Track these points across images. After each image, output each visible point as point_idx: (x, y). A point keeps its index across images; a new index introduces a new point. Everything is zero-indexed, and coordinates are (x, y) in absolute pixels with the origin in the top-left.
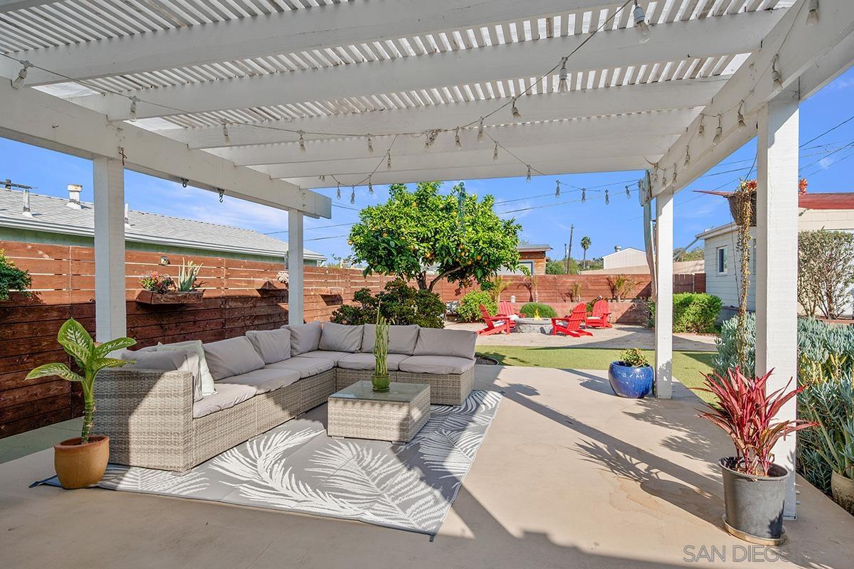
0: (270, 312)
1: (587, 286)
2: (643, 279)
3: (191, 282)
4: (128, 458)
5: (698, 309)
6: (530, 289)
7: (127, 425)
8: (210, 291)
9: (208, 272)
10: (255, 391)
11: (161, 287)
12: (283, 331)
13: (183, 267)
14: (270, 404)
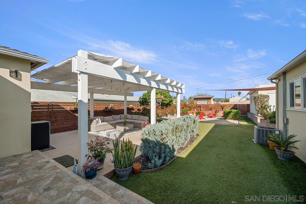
0: (129, 112)
1: (215, 107)
2: (231, 105)
3: (112, 107)
4: (90, 130)
5: (234, 114)
6: (200, 108)
7: (90, 126)
8: (116, 108)
9: (116, 105)
10: (107, 123)
11: (106, 108)
12: (119, 116)
13: (111, 105)
14: (110, 126)
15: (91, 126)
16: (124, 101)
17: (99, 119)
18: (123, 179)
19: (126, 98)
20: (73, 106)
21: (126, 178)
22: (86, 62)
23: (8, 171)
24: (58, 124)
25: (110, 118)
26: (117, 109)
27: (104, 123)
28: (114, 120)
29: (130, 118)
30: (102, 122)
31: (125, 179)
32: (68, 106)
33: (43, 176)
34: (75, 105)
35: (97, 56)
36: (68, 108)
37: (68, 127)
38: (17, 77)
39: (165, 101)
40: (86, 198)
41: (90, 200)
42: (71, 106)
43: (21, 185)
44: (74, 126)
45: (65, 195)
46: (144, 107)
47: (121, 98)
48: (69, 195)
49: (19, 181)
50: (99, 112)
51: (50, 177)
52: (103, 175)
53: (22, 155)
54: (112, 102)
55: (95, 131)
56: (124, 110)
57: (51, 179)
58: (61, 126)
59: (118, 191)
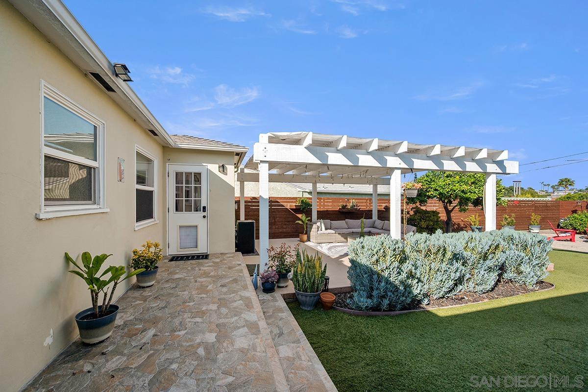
3: (353, 206)
4: (310, 239)
9: (362, 203)
10: (334, 232)
11: (344, 207)
12: (359, 221)
13: (352, 201)
14: (340, 236)
15: (311, 234)
16: (372, 194)
17: (321, 224)
18: (304, 308)
19: (375, 189)
20: (295, 202)
21: (308, 308)
22: (265, 148)
23: (210, 264)
24: (277, 226)
25: (342, 223)
26: (363, 209)
27: (329, 231)
28: (349, 228)
29: (380, 226)
30: (326, 229)
31: (306, 309)
32: (289, 202)
33: (227, 275)
34: (297, 202)
35: (281, 136)
36: (288, 206)
37: (289, 233)
38: (224, 171)
39: (471, 193)
40: (242, 303)
41: (244, 305)
42: (292, 202)
43: (211, 277)
44: (296, 232)
45: (230, 294)
46: (414, 206)
47: (368, 189)
48: (232, 295)
49: (212, 274)
50: (331, 213)
51: (231, 277)
52: (281, 295)
53: (226, 254)
54: (356, 197)
55: (314, 242)
56: (372, 210)
57: (231, 279)
58: (280, 230)
59: (282, 313)
